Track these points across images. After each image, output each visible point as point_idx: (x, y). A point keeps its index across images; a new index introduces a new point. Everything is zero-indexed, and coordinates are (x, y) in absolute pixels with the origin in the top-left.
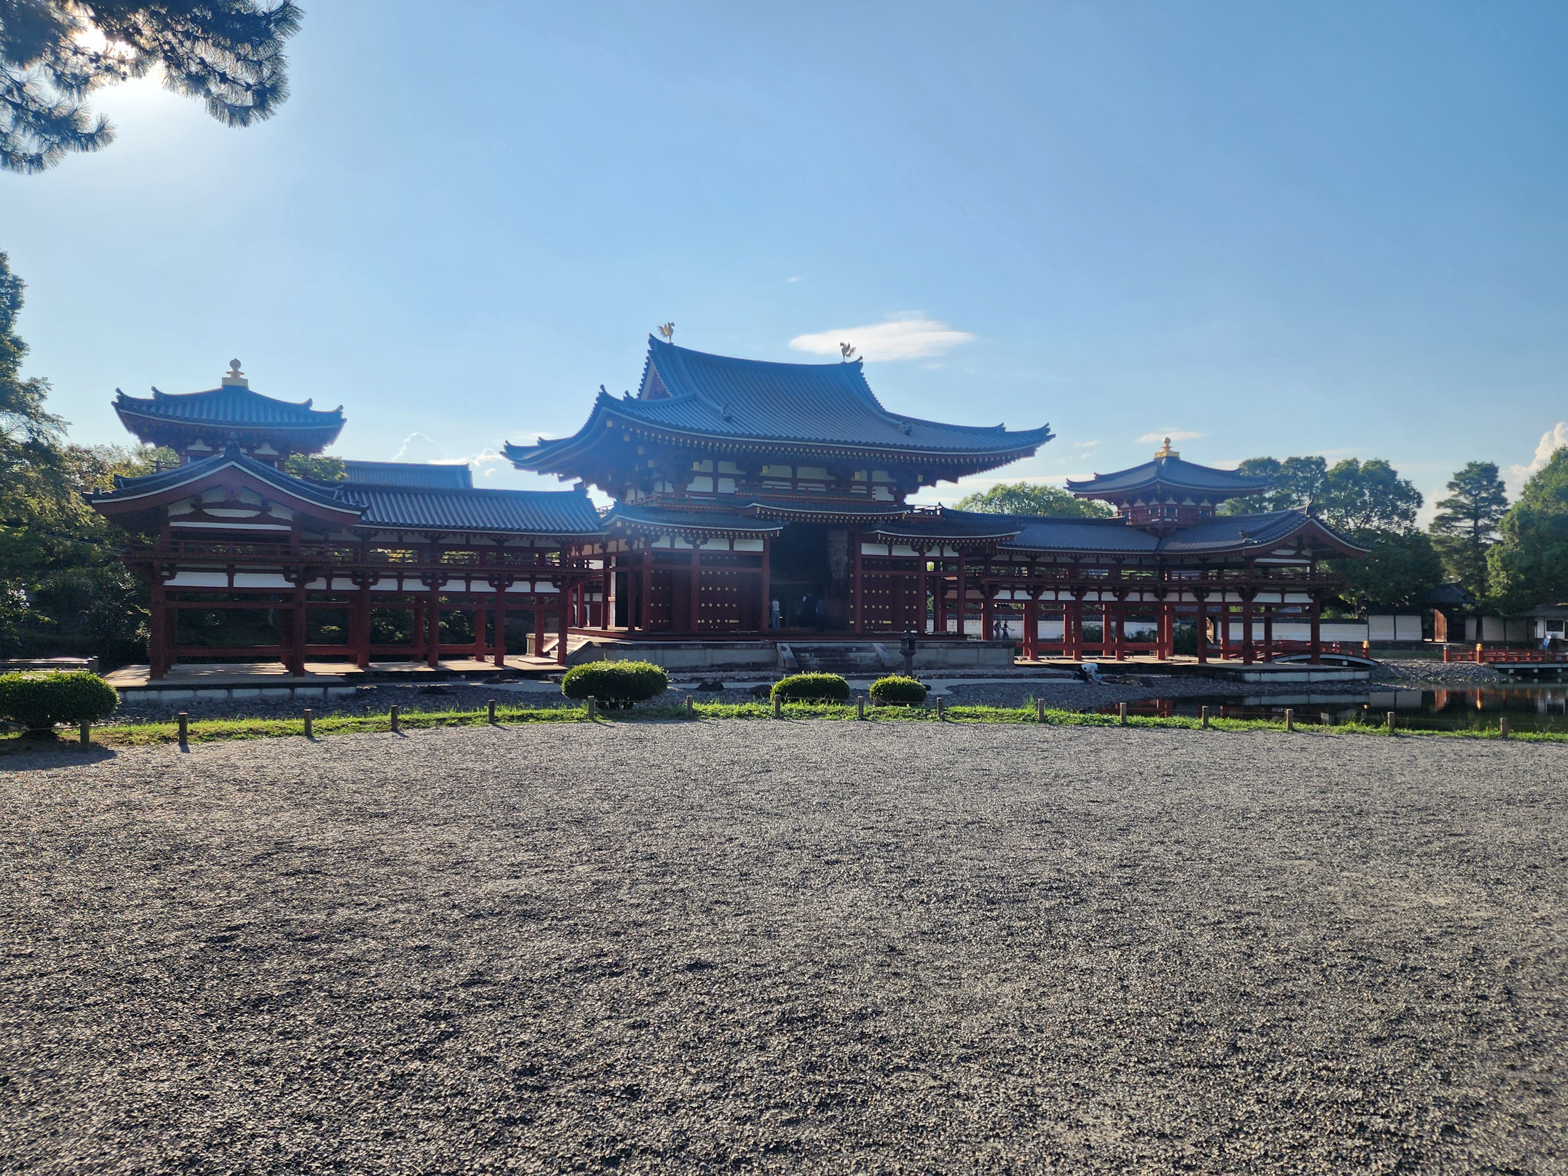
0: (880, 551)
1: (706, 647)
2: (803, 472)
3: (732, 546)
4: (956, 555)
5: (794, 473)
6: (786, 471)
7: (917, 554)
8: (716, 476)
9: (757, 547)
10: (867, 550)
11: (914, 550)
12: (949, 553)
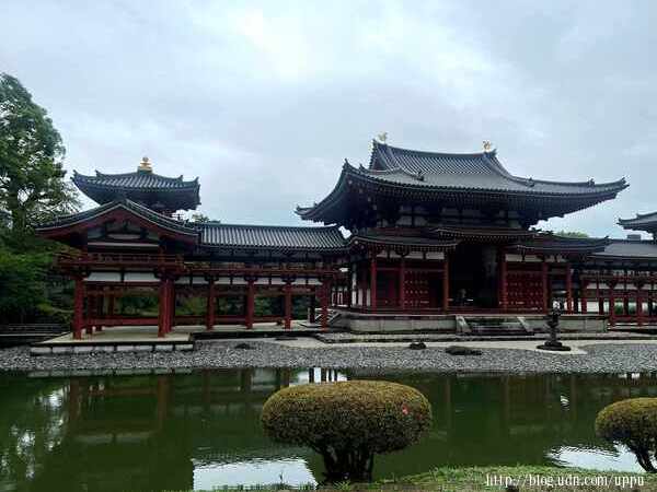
0: (518, 259)
1: (411, 318)
2: (465, 213)
3: (424, 255)
4: (566, 261)
6: (454, 212)
7: (540, 260)
8: (413, 216)
9: (440, 256)
10: (509, 258)
11: (538, 257)
12: (560, 260)
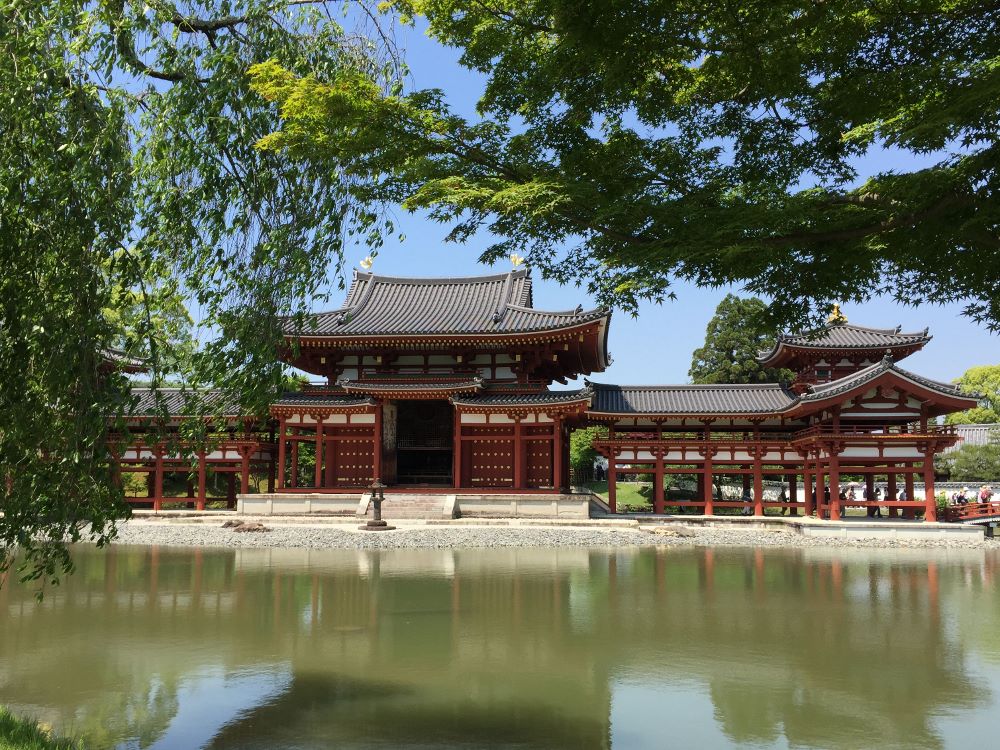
0: (478, 419)
2: (433, 360)
3: (348, 419)
4: (552, 420)
5: (426, 361)
6: (420, 360)
7: (513, 421)
8: (360, 367)
9: (370, 419)
10: (467, 419)
11: (510, 417)
12: (544, 419)
